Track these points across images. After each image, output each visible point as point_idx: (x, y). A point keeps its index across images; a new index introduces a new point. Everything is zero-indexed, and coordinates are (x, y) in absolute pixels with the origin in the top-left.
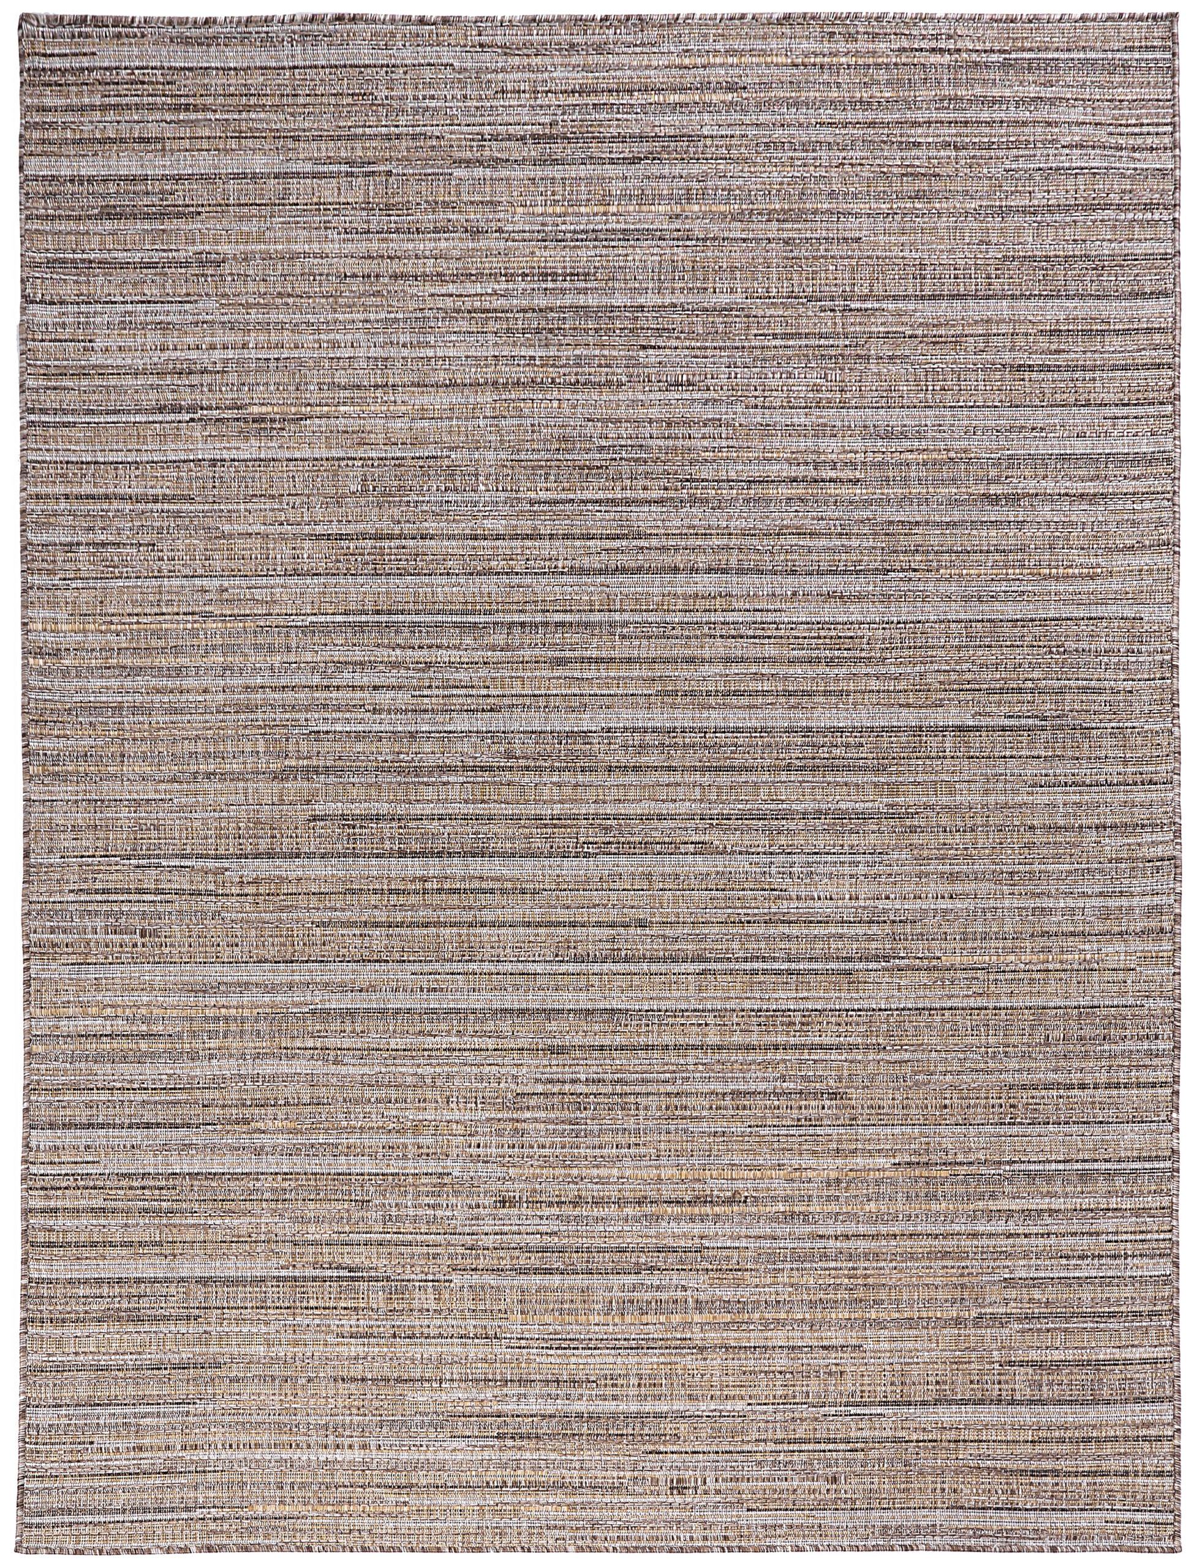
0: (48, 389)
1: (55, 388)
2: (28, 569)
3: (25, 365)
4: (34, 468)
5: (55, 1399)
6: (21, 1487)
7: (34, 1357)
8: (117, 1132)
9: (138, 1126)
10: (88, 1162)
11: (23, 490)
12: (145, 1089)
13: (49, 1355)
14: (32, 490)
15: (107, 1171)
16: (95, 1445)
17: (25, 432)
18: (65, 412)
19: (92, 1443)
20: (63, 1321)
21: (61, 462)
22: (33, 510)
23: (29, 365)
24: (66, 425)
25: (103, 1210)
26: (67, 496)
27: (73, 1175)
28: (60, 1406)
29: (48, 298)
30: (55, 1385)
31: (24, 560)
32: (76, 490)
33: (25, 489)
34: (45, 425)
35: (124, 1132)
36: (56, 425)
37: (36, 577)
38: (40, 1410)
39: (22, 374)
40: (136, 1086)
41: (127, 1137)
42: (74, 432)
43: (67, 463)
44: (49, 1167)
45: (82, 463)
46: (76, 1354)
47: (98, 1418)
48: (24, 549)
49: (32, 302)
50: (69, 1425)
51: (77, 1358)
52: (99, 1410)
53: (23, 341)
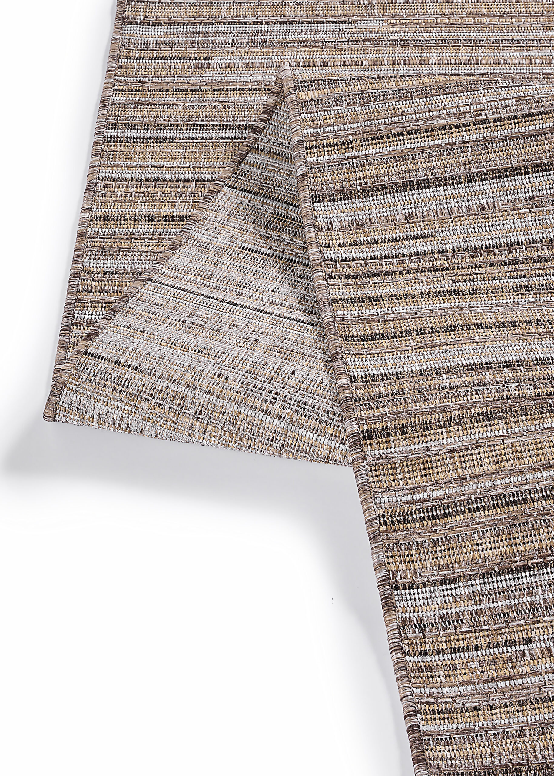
0: (141, 104)
1: (150, 104)
2: (77, 301)
3: (111, 80)
4: (106, 186)
5: (440, 568)
6: (412, 729)
7: (385, 499)
8: (451, 191)
9: (483, 176)
10: (416, 238)
11: (85, 210)
12: (483, 122)
13: (412, 491)
14: (101, 211)
15: (449, 247)
16: (536, 645)
17: (100, 147)
18: (160, 127)
19: (528, 641)
20: (425, 426)
21: (147, 180)
22: (97, 233)
23: (118, 81)
24: (158, 140)
25: (456, 292)
26: (151, 218)
27: (396, 257)
28: (454, 581)
29: (151, 19)
30: (435, 543)
31: (72, 289)
32: (166, 211)
33: (90, 209)
34: (129, 140)
35: (462, 189)
36: (145, 141)
37: (87, 311)
38: (420, 593)
39: (105, 89)
40: (468, 119)
41: (470, 194)
42: (169, 148)
43: (156, 180)
44: (353, 249)
45: (178, 180)
46: (461, 480)
47: (530, 594)
48: (75, 276)
49: (131, 23)
50: (479, 613)
51: (466, 488)
52: (526, 579)
53: (114, 58)
